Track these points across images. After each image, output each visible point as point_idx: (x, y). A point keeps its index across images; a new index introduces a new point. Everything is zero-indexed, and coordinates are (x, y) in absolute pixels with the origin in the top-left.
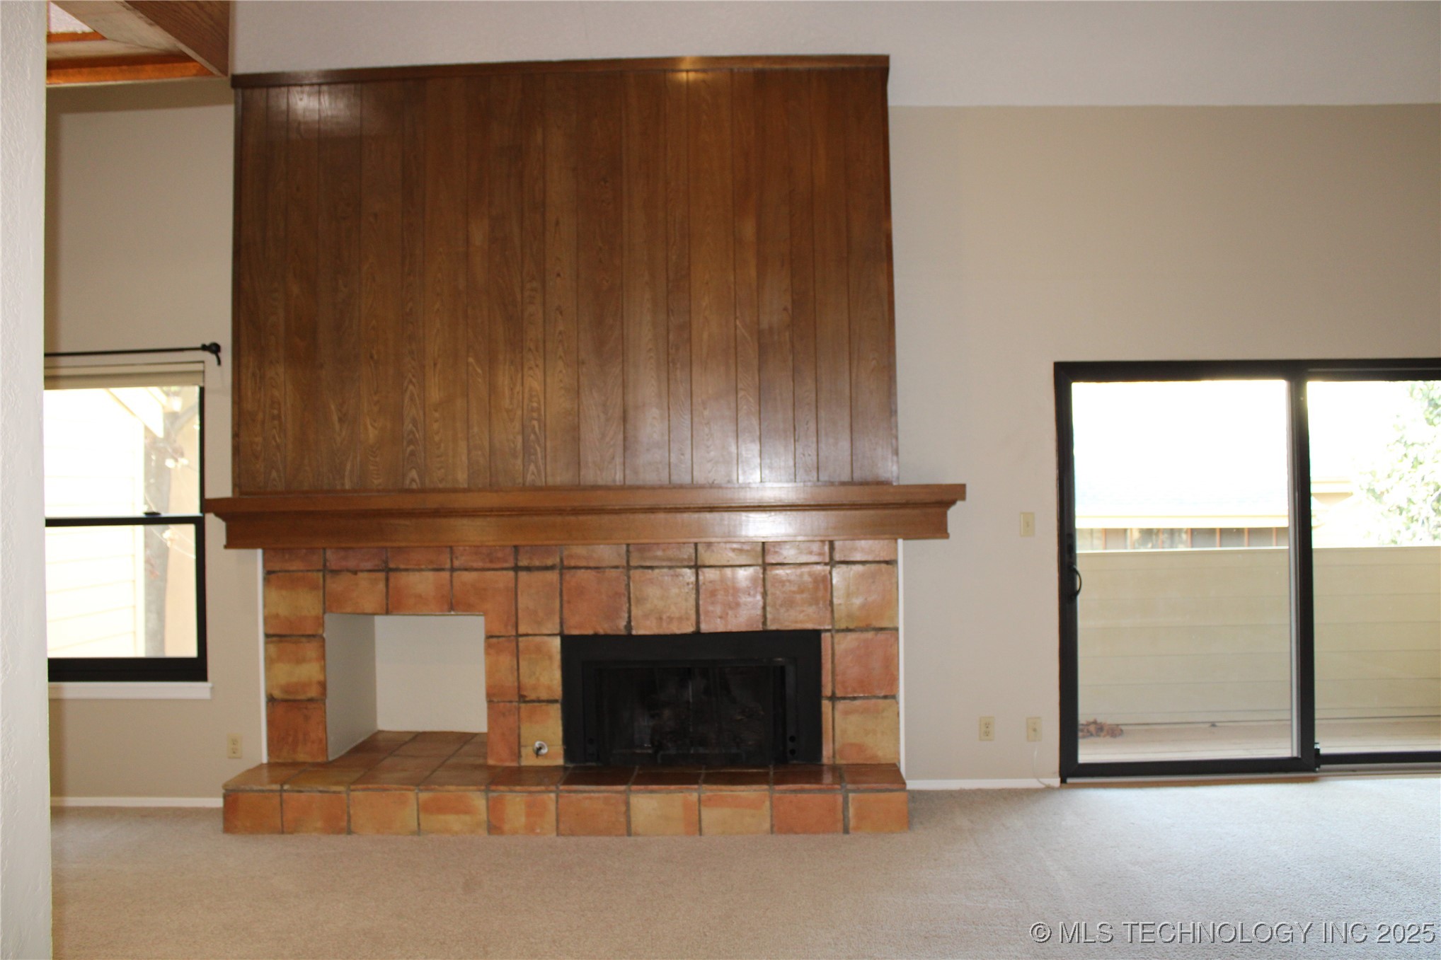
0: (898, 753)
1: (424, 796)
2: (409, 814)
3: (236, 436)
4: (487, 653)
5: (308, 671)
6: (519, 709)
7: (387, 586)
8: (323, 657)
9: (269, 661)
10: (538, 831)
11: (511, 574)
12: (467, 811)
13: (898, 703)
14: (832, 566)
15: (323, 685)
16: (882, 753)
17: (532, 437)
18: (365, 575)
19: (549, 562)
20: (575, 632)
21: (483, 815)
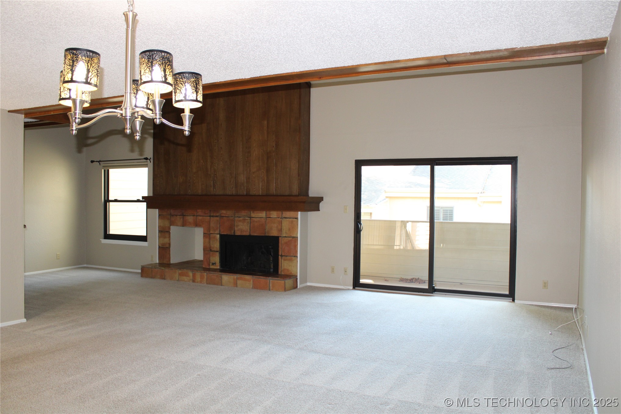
0: (297, 273)
1: (180, 271)
2: (177, 275)
3: (153, 181)
4: (204, 238)
5: (166, 240)
6: (210, 253)
7: (183, 220)
8: (170, 237)
9: (159, 237)
10: (202, 282)
11: (209, 217)
12: (188, 276)
13: (297, 258)
14: (282, 219)
15: (170, 244)
16: (293, 273)
17: (215, 182)
18: (178, 216)
19: (217, 215)
20: (222, 234)
21: (191, 277)
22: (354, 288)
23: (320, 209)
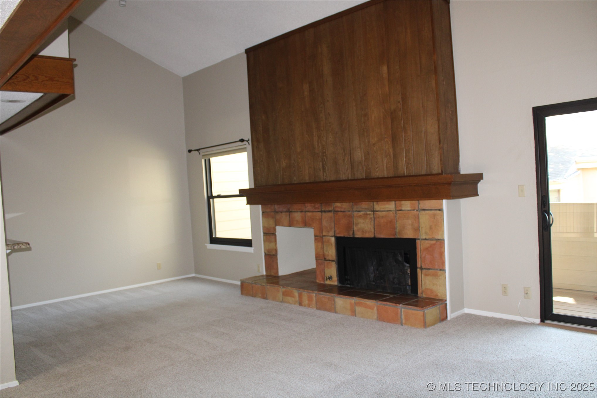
0: (446, 295)
1: (284, 289)
2: (280, 295)
3: (254, 168)
4: (315, 242)
5: (272, 245)
6: (324, 262)
7: (290, 217)
8: (275, 241)
9: (264, 241)
10: (311, 306)
11: (320, 213)
12: (293, 296)
13: (445, 272)
14: (419, 211)
15: (276, 250)
16: (440, 296)
17: (324, 163)
18: (284, 213)
19: (330, 209)
20: (338, 236)
21: (297, 299)
22: (542, 321)
23: (479, 193)
